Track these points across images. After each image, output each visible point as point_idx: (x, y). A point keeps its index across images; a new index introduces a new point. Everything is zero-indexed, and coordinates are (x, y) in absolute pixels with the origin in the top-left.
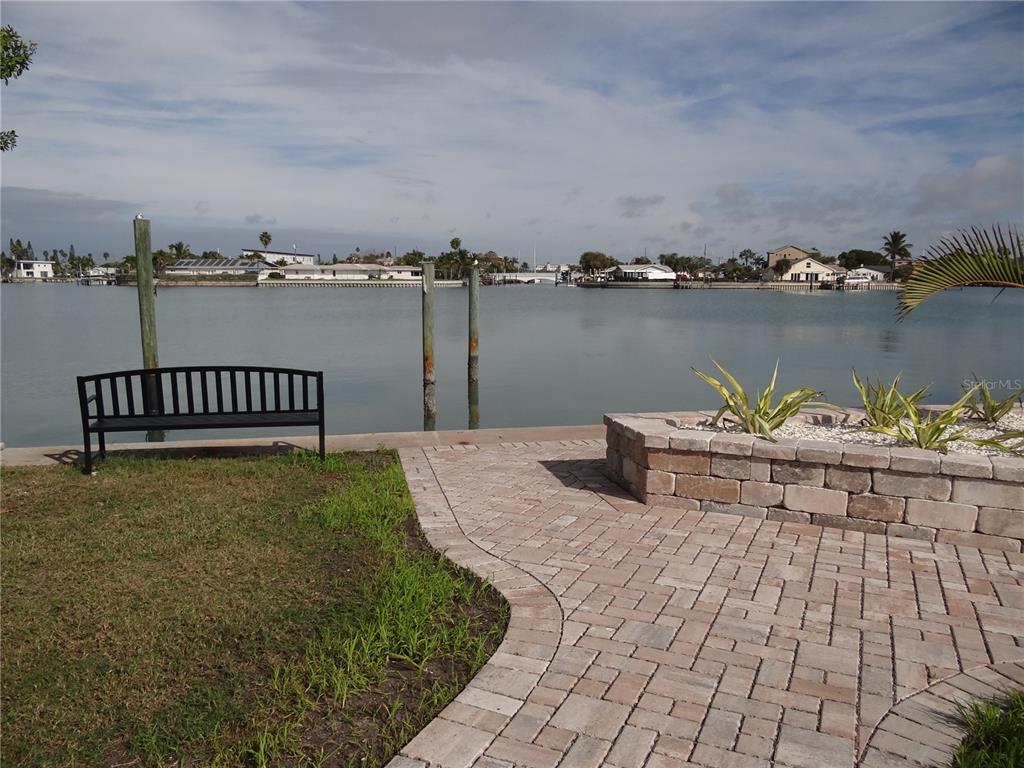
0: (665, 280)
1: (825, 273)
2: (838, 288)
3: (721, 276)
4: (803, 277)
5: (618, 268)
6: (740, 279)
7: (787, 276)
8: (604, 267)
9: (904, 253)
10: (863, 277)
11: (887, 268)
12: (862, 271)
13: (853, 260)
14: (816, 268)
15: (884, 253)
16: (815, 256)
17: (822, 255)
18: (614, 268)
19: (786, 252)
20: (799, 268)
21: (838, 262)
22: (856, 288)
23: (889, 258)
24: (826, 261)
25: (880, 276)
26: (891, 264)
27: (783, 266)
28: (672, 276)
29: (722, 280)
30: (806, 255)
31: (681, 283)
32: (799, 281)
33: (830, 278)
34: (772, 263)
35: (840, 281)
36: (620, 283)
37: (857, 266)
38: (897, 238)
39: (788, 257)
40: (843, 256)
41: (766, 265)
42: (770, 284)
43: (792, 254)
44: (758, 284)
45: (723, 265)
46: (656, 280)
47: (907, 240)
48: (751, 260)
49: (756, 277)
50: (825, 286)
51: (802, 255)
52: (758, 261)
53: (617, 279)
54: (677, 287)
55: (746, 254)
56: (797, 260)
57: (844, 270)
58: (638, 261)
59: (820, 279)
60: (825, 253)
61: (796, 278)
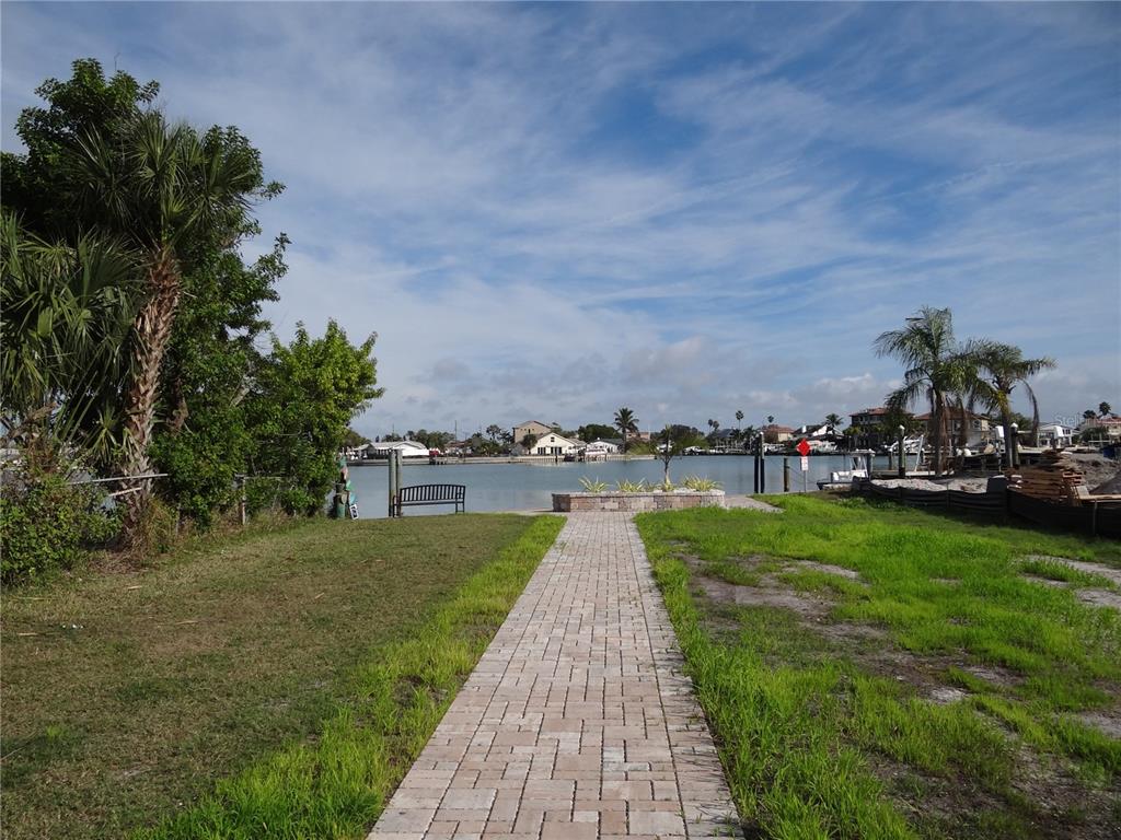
0: (420, 457)
1: (567, 446)
2: (580, 460)
3: (469, 451)
4: (548, 451)
5: (371, 446)
6: (490, 453)
7: (534, 451)
8: (356, 446)
9: (633, 429)
10: (600, 449)
11: (620, 441)
12: (599, 443)
13: (591, 434)
14: (559, 442)
15: (616, 427)
16: (557, 431)
17: (564, 429)
18: (365, 446)
19: (530, 427)
20: (544, 442)
21: (578, 436)
22: (595, 459)
23: (620, 432)
24: (567, 436)
25: (614, 448)
26: (622, 437)
27: (529, 441)
28: (425, 452)
29: (470, 456)
30: (549, 430)
31: (437, 459)
32: (545, 455)
33: (572, 451)
34: (519, 437)
35: (581, 453)
36: (375, 461)
37: (594, 440)
38: (625, 414)
39: (532, 432)
40: (581, 430)
41: (512, 439)
42: (520, 458)
43: (536, 430)
44: (509, 458)
45: (469, 441)
46: (412, 457)
47: (634, 416)
48: (497, 435)
49: (506, 452)
50: (568, 458)
51: (546, 430)
52: (505, 436)
53: (371, 456)
54: (432, 463)
55: (493, 429)
56: (542, 435)
57: (584, 443)
58: (389, 439)
59: (563, 452)
60: (566, 428)
61: (542, 451)
